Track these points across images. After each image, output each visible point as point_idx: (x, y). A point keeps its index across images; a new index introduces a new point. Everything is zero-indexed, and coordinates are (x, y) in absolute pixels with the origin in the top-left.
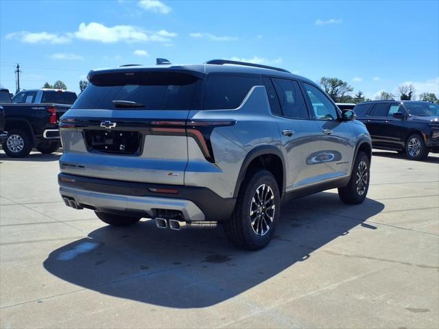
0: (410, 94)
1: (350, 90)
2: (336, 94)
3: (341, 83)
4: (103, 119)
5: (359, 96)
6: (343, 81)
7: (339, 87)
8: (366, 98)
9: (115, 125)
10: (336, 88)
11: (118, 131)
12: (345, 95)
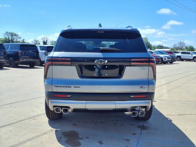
0: (46, 41)
1: (20, 38)
2: (13, 40)
3: (15, 35)
4: (98, 58)
5: (23, 41)
6: (17, 34)
7: (14, 37)
8: (27, 42)
9: (106, 61)
10: (13, 37)
11: (104, 65)
12: (18, 40)
